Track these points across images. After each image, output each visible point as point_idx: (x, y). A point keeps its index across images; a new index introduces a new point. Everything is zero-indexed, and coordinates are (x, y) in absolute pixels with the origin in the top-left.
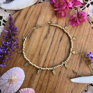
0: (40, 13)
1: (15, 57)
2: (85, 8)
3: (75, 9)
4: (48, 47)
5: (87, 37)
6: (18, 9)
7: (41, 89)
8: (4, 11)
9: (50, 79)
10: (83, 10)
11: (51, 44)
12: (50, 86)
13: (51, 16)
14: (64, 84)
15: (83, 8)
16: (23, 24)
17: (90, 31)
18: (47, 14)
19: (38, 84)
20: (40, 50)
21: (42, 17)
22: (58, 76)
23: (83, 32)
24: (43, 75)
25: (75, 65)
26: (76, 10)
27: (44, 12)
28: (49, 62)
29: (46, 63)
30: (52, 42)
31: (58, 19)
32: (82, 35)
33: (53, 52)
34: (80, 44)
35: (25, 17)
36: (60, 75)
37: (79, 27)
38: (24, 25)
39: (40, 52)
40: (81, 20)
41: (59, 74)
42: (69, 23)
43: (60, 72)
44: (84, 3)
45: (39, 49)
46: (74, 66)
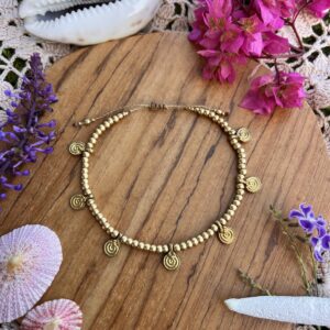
0: (149, 63)
1: (43, 194)
2: (303, 62)
3: (271, 65)
4: (164, 172)
5: (304, 156)
6: (81, 40)
7: (115, 321)
8: (34, 43)
9: (156, 289)
10: (295, 68)
11: (175, 164)
12: (149, 315)
13: (187, 74)
14: (202, 314)
15: (296, 63)
16: (88, 91)
17: (315, 138)
18: (172, 67)
19: (106, 301)
20: (134, 183)
21: (155, 76)
22: (185, 280)
23: (290, 138)
24: (131, 272)
25: (252, 249)
26: (273, 69)
27: (163, 60)
28: (160, 227)
29: (147, 227)
30: (178, 157)
31: (208, 86)
32: (287, 146)
33: (177, 194)
34: (275, 177)
35: (99, 70)
36: (195, 277)
37: (275, 119)
38: (94, 93)
39: (132, 187)
40: (285, 97)
41: (190, 276)
42: (244, 103)
43: (194, 268)
44: (301, 47)
45: (130, 176)
46: (247, 251)
